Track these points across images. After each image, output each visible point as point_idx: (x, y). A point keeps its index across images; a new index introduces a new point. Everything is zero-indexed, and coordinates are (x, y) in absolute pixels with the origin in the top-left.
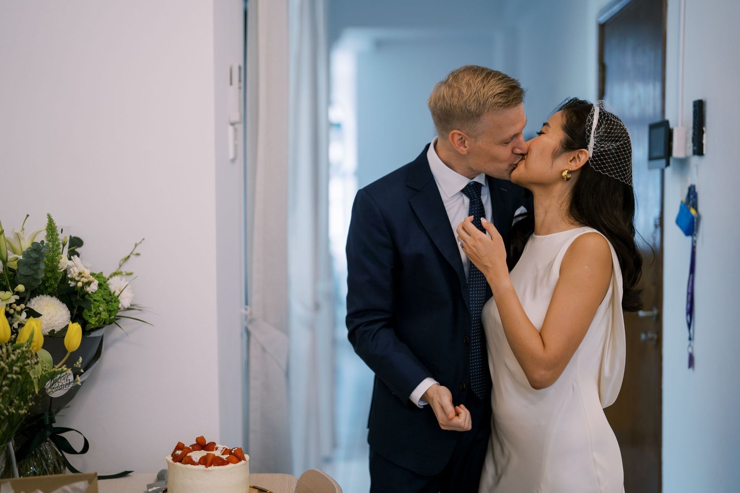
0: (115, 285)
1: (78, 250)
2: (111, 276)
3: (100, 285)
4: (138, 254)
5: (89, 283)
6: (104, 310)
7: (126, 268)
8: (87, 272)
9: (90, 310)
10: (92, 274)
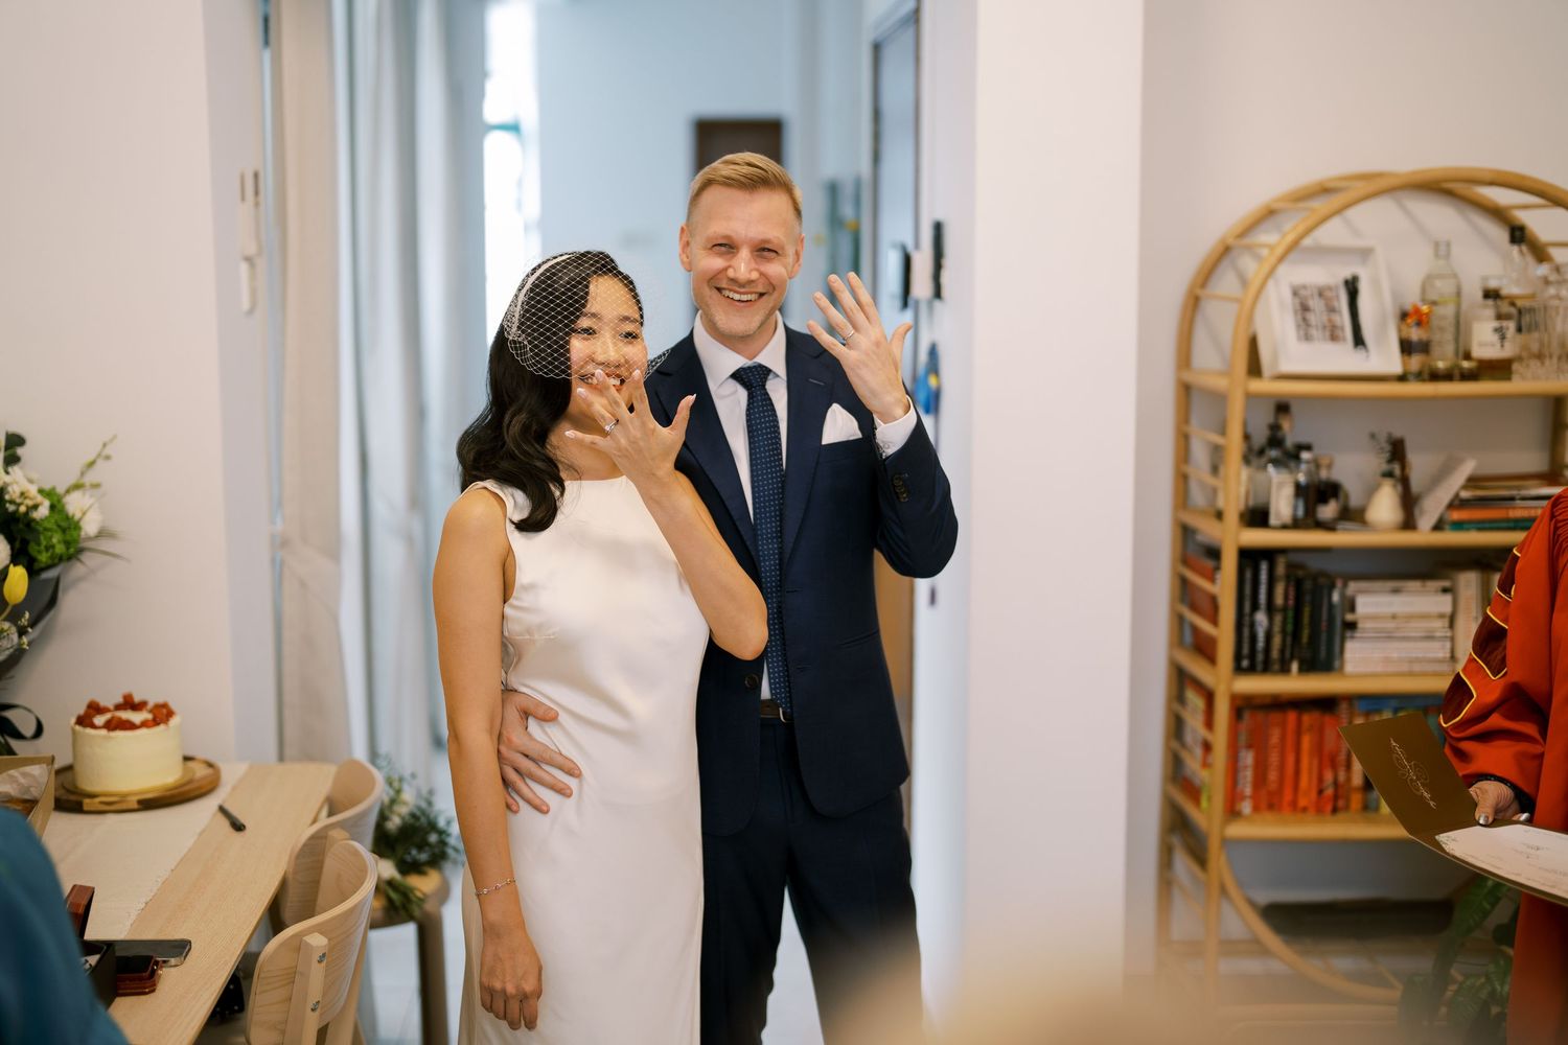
0: (74, 504)
1: (20, 451)
2: (68, 491)
3: (52, 507)
4: (108, 458)
5: (36, 507)
6: (59, 542)
7: (89, 479)
8: (33, 490)
9: (39, 544)
10: (41, 491)
